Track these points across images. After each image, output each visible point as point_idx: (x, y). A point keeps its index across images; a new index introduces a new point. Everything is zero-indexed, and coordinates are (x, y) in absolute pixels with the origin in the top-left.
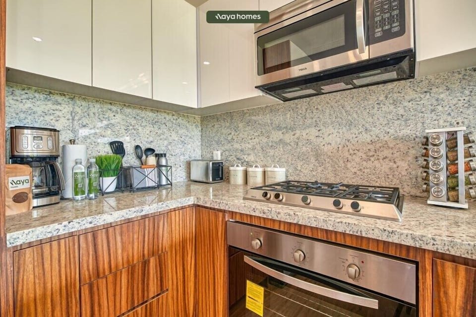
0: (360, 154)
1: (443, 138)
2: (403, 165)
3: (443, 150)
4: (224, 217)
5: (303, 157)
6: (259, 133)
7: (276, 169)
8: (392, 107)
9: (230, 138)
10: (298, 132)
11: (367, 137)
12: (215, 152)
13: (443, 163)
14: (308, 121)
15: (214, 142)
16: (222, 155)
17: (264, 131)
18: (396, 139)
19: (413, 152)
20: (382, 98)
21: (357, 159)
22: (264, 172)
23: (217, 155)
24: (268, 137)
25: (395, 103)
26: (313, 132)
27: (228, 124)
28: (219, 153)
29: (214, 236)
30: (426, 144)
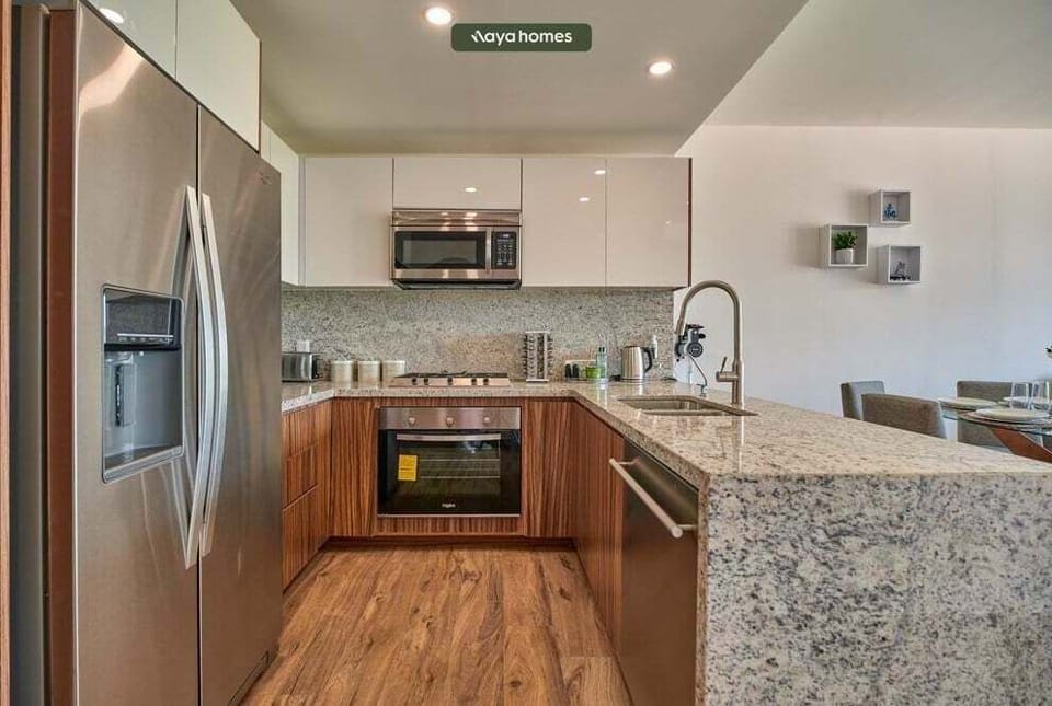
0: (478, 347)
1: (536, 337)
2: (510, 356)
3: (536, 345)
4: (373, 405)
5: (424, 350)
6: (370, 320)
7: (397, 362)
8: (503, 310)
9: (326, 324)
10: (418, 325)
11: (482, 333)
12: (300, 342)
13: (535, 353)
14: (430, 314)
15: (297, 329)
16: (311, 345)
17: (377, 319)
18: (506, 335)
19: (517, 346)
20: (495, 301)
21: (475, 352)
22: (381, 367)
23: (305, 345)
24: (383, 326)
25: (504, 306)
26: (436, 324)
27: (322, 306)
28: (308, 342)
29: (360, 426)
30: (526, 340)
